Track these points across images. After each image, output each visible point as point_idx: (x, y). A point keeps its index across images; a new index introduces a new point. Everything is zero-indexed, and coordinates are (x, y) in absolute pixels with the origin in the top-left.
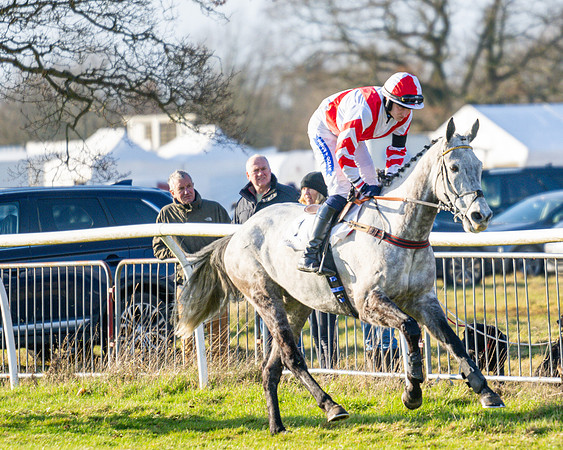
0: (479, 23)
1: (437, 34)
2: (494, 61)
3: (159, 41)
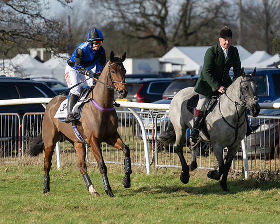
1: (162, 15)
3: (43, 18)
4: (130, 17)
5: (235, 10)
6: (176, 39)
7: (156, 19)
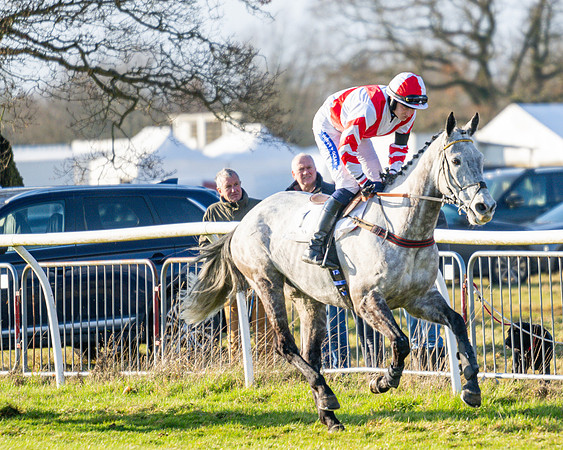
0: (524, 21)
1: (482, 33)
2: (539, 60)
3: (205, 40)
6: (517, 86)
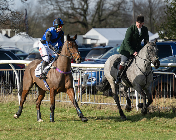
1: (85, 9)
3: (9, 10)
4: (65, 10)
5: (130, 5)
6: (94, 23)
7: (81, 11)
